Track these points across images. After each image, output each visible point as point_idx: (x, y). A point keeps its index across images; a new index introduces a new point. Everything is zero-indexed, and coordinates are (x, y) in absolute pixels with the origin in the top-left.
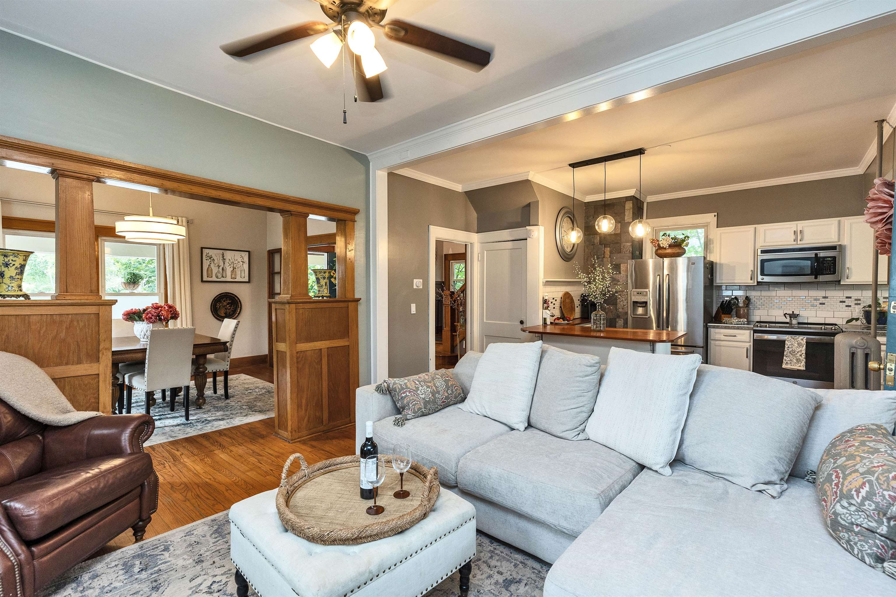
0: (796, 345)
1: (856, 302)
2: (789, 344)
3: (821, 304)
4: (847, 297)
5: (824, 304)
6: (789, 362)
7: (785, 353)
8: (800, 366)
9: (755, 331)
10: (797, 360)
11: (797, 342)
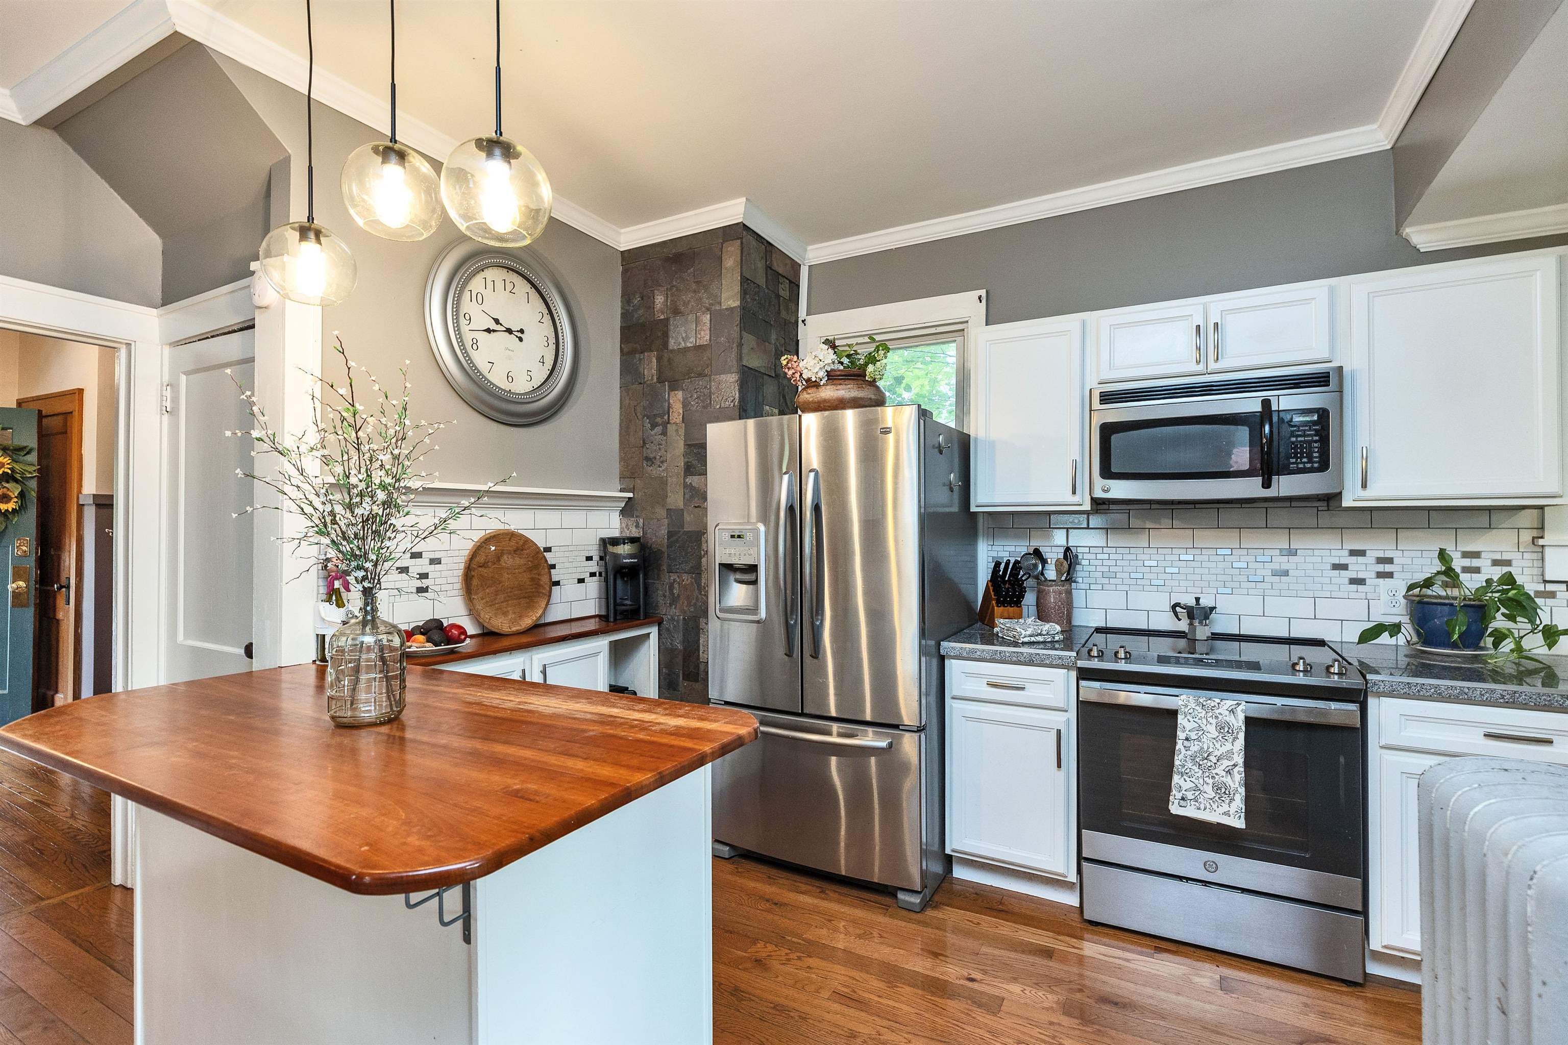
0: (1212, 729)
1: (1381, 568)
2: (1189, 726)
3: (1275, 574)
4: (1353, 553)
5: (1286, 573)
6: (1190, 795)
7: (1177, 763)
8: (1227, 814)
9: (1085, 674)
10: (1217, 788)
11: (1214, 721)
